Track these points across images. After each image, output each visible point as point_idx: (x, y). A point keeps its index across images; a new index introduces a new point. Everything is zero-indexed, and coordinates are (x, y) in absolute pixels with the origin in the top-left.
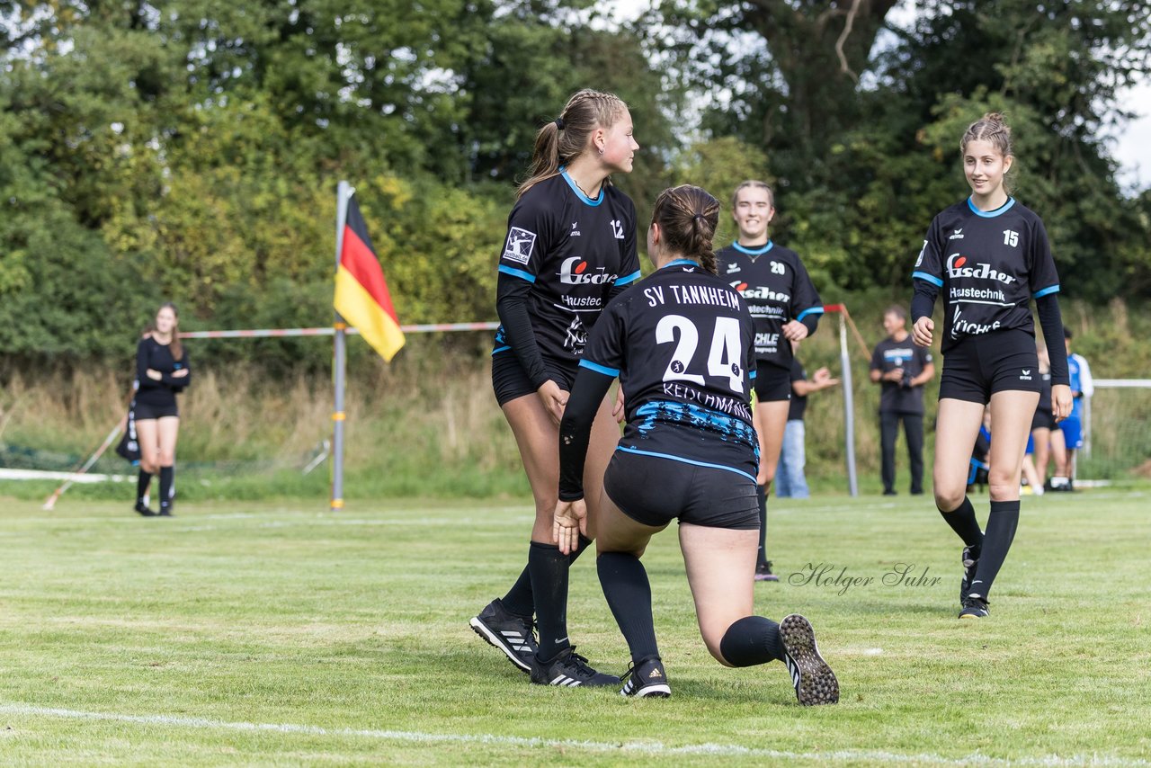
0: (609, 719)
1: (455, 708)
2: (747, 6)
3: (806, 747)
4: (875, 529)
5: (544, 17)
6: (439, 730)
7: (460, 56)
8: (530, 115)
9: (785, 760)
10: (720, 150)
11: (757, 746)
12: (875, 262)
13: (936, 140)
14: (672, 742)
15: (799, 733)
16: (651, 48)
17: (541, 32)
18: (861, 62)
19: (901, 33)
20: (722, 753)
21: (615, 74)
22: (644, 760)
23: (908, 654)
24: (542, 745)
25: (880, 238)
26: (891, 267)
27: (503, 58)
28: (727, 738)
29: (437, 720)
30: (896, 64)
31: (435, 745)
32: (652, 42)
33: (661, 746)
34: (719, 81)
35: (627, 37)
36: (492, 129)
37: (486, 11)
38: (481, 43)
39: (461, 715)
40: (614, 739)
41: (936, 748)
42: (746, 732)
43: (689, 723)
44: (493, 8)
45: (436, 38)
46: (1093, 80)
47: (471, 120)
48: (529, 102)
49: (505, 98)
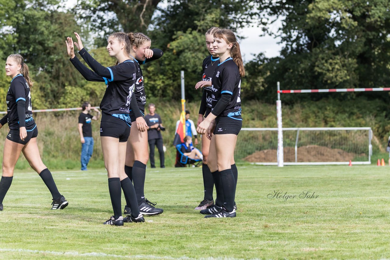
0: (60, 244)
1: (10, 240)
2: (110, 3)
3: (126, 254)
4: (152, 179)
5: (42, 8)
6: (5, 247)
7: (15, 21)
8: (37, 41)
9: (119, 258)
10: (100, 52)
11: (110, 253)
12: (153, 89)
13: (174, 47)
14: (81, 252)
15: (124, 249)
16: (78, 18)
17: (41, 13)
18: (149, 21)
19: (163, 11)
20: (98, 256)
21: (65, 27)
22: (72, 258)
23: (162, 222)
24: (38, 253)
25: (155, 81)
26: (158, 91)
27: (29, 22)
28: (99, 250)
29: (4, 244)
30: (161, 21)
31: (4, 252)
32: (78, 15)
33: (77, 253)
34: (101, 28)
35: (69, 14)
36: (25, 46)
37: (23, 6)
38: (21, 17)
39: (12, 242)
40: (62, 251)
41: (170, 254)
42: (106, 248)
43: (87, 245)
44: (25, 5)
45: (7, 16)
46: (229, 26)
47: (18, 43)
48: (37, 37)
49: (29, 35)
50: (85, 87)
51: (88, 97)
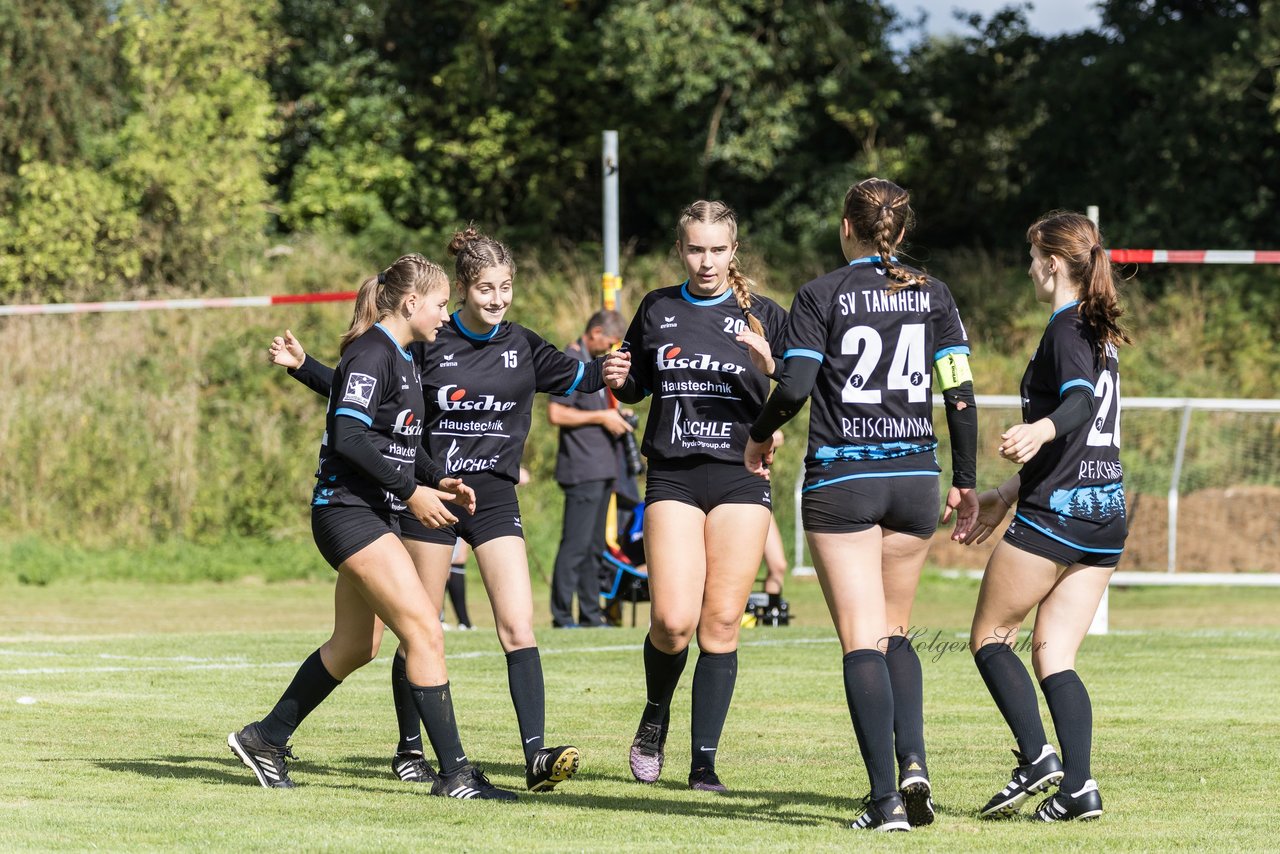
50: (117, 167)
51: (131, 217)
